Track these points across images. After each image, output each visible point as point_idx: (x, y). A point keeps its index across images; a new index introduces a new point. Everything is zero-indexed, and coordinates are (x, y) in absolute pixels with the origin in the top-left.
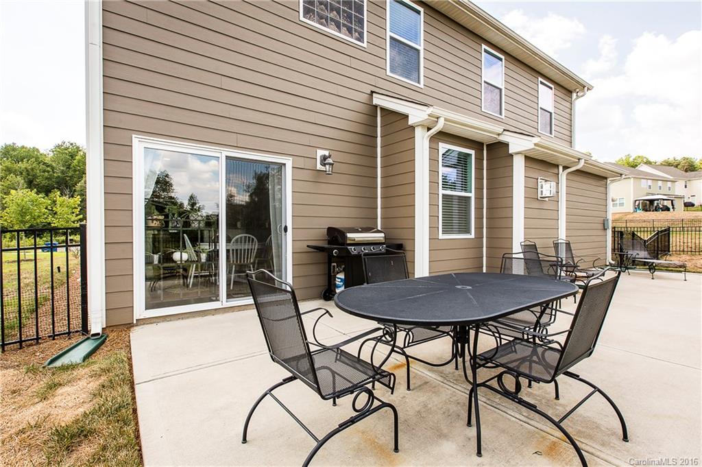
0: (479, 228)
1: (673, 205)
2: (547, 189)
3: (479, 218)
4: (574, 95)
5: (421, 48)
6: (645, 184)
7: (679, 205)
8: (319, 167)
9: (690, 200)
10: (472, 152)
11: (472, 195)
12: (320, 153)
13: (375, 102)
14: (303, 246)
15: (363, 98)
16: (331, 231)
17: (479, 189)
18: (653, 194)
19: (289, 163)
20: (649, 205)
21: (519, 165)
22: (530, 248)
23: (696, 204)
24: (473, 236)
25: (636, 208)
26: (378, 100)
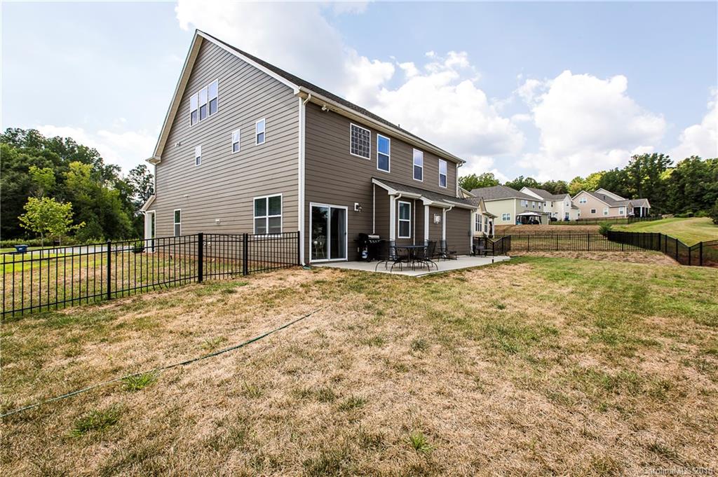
0: (412, 234)
1: (540, 220)
2: (437, 219)
3: (412, 230)
4: (457, 165)
5: (389, 156)
6: (524, 203)
7: (546, 220)
8: (355, 210)
9: (555, 216)
10: (410, 203)
11: (410, 221)
12: (356, 204)
13: (373, 182)
14: (352, 240)
15: (367, 180)
16: (360, 234)
17: (412, 218)
18: (528, 211)
19: (346, 208)
20: (525, 220)
21: (427, 210)
22: (430, 242)
23: (558, 219)
24: (410, 237)
25: (517, 222)
26: (374, 181)
